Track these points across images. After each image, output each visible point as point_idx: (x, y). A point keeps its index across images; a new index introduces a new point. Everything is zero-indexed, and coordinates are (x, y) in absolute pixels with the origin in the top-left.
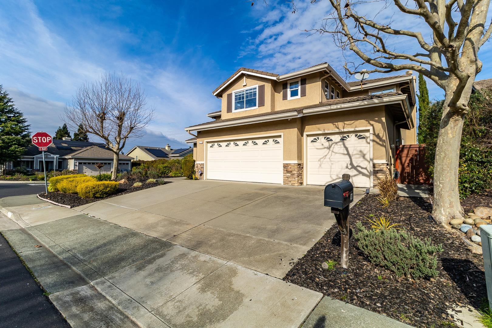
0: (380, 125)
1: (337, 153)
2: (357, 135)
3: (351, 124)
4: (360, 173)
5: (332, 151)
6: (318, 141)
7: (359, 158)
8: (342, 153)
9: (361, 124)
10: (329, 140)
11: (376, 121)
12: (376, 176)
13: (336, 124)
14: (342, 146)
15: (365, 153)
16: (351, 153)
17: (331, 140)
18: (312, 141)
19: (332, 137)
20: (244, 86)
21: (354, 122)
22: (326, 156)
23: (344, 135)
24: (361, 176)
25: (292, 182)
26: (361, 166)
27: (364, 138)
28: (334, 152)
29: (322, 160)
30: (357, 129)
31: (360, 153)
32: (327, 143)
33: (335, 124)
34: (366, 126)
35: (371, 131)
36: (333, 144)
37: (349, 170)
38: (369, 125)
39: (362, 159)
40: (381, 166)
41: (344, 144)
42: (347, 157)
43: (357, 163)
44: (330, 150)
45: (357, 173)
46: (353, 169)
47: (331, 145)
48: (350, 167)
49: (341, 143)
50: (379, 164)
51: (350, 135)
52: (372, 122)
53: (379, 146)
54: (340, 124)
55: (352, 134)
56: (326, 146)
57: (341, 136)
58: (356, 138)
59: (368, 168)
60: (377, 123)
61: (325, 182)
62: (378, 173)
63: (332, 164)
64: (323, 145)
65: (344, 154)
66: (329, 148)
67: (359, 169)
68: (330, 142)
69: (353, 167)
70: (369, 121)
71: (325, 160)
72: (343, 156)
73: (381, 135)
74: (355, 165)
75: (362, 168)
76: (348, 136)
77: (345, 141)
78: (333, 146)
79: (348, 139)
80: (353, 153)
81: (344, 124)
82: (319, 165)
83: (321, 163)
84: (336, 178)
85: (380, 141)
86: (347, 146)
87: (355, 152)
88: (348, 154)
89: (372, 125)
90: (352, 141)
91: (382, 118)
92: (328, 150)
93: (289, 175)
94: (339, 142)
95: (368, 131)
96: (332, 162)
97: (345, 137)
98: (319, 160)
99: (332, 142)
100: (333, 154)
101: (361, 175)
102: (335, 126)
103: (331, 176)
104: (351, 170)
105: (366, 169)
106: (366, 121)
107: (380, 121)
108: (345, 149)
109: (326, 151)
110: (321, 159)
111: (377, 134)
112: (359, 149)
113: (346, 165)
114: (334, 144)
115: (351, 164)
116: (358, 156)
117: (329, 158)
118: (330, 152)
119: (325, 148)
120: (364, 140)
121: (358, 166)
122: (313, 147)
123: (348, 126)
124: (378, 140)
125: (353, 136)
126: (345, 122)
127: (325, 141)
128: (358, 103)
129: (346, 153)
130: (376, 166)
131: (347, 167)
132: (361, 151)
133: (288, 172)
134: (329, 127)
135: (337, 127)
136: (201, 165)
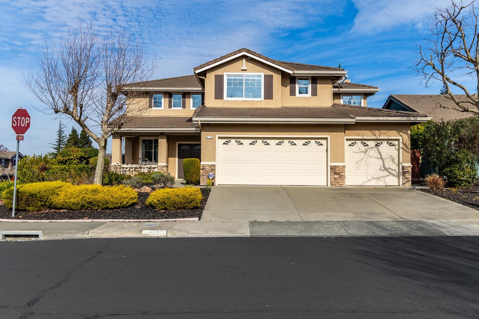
0: (407, 136)
1: (372, 157)
2: (389, 142)
3: (386, 133)
4: (391, 173)
5: (368, 155)
6: (356, 145)
7: (390, 161)
8: (376, 157)
9: (393, 134)
10: (365, 145)
11: (404, 133)
12: (404, 176)
13: (374, 131)
14: (377, 151)
15: (394, 157)
16: (383, 157)
17: (367, 145)
18: (350, 145)
19: (368, 143)
20: (242, 70)
21: (388, 132)
22: (363, 159)
23: (379, 142)
24: (391, 177)
25: (340, 183)
26: (391, 168)
27: (394, 145)
28: (369, 156)
29: (359, 163)
30: (390, 138)
31: (390, 158)
32: (364, 147)
33: (372, 132)
34: (397, 136)
35: (401, 141)
36: (368, 149)
37: (381, 171)
38: (399, 135)
39: (392, 162)
40: (408, 169)
41: (378, 150)
42: (381, 160)
43: (388, 165)
44: (366, 154)
45: (388, 174)
46: (385, 171)
47: (367, 150)
48: (383, 169)
49: (375, 149)
50: (407, 166)
51: (383, 142)
52: (401, 134)
53: (406, 153)
54: (377, 132)
55: (384, 141)
56: (363, 150)
57: (376, 142)
58: (388, 145)
59: (396, 170)
60: (405, 135)
61: (362, 183)
62: (406, 174)
63: (368, 166)
64: (360, 149)
65: (378, 158)
66: (365, 152)
67: (390, 170)
68: (366, 147)
69: (386, 169)
70: (399, 132)
71: (362, 163)
72: (377, 160)
73: (407, 144)
74: (387, 167)
75: (392, 170)
76: (382, 143)
77: (379, 147)
78: (369, 151)
79: (382, 145)
80: (385, 157)
81: (380, 132)
82: (356, 168)
83: (358, 165)
84: (372, 178)
85: (407, 149)
86: (380, 151)
87: (387, 157)
88: (381, 158)
89: (401, 136)
90: (384, 147)
91: (408, 131)
92: (365, 154)
93: (337, 176)
94: (374, 147)
95: (398, 140)
96: (368, 165)
97: (379, 143)
98: (356, 163)
99: (368, 147)
100: (369, 157)
101: (391, 175)
102: (372, 133)
103: (367, 177)
104: (384, 171)
105: (395, 170)
106: (397, 132)
107: (407, 134)
108: (379, 153)
109: (363, 155)
110: (358, 161)
111: (405, 143)
112: (390, 154)
113: (380, 167)
114: (370, 149)
115: (384, 166)
116: (389, 160)
117: (365, 161)
118: (367, 156)
119: (361, 152)
120: (393, 147)
121: (389, 168)
122: (351, 151)
123: (383, 134)
124: (405, 148)
125: (385, 143)
126: (381, 131)
127: (362, 145)
128: (400, 119)
129: (379, 157)
130: (405, 168)
131: (380, 169)
132: (391, 156)
133: (335, 173)
134: (367, 134)
135: (375, 134)
136: (211, 167)
